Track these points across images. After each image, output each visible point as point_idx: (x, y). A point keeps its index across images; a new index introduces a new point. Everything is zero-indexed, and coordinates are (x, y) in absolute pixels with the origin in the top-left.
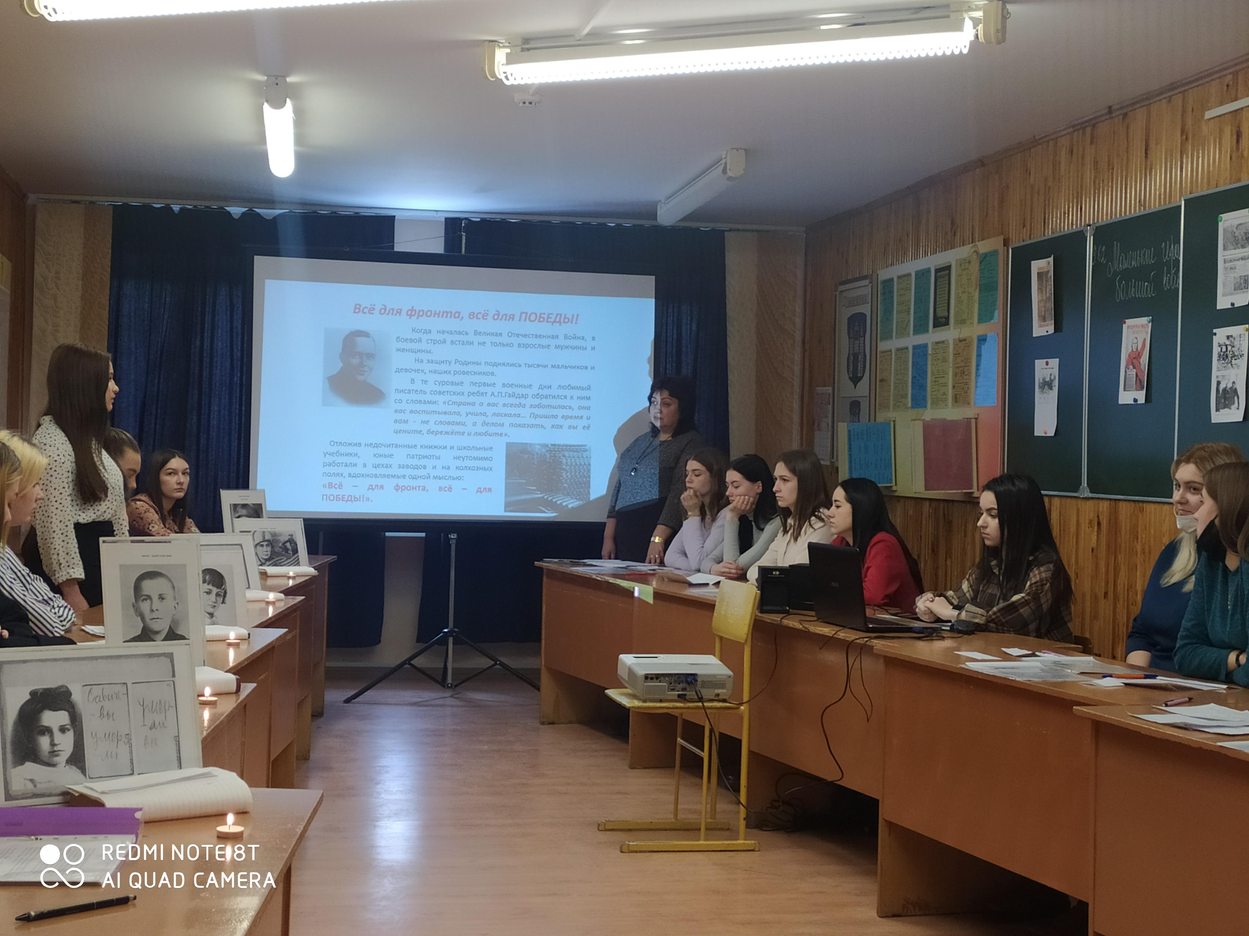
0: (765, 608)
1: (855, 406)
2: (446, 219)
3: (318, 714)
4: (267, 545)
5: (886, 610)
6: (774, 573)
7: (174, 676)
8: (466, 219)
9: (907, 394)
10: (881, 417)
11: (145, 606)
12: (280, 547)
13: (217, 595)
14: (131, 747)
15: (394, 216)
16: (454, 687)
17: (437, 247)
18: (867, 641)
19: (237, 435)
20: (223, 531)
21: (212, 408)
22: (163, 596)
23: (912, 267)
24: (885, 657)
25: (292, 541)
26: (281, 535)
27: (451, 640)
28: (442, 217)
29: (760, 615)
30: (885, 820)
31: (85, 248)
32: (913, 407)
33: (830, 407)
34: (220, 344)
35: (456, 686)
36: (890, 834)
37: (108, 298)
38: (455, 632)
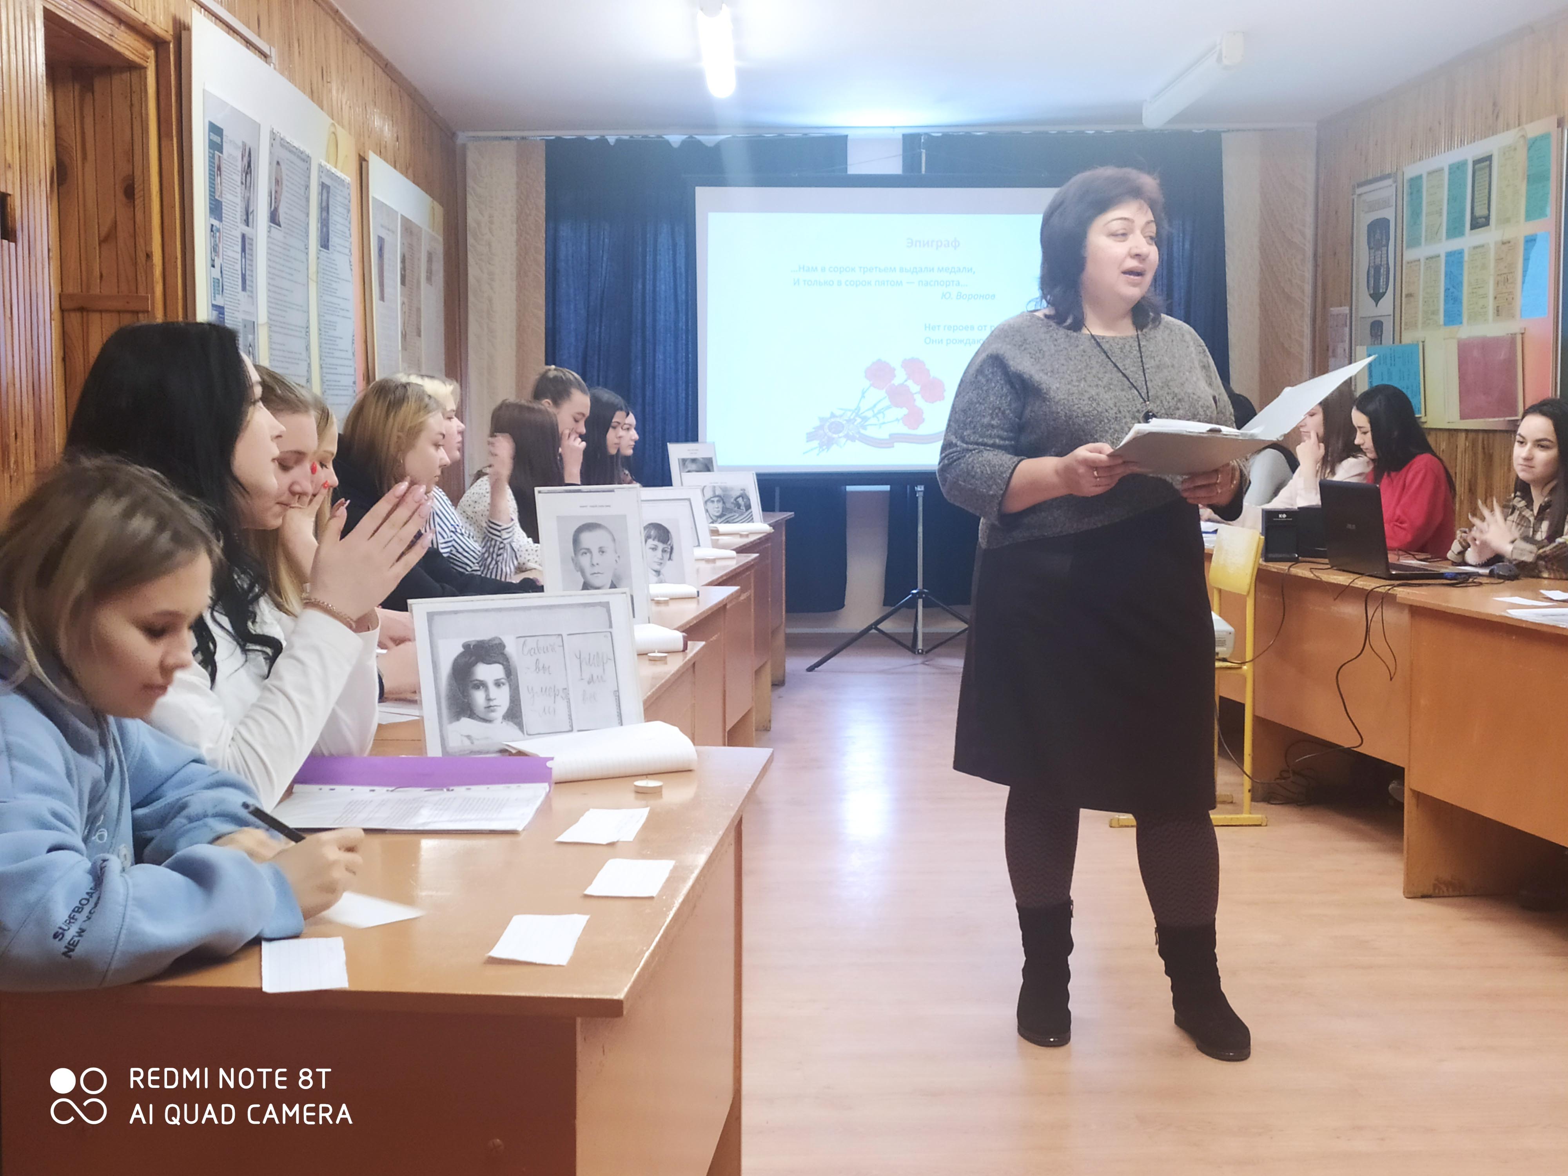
0: (1270, 555)
1: (1376, 328)
2: (903, 135)
3: (778, 683)
4: (718, 501)
5: (1413, 555)
6: (1280, 516)
7: (611, 626)
8: (926, 134)
9: (1438, 310)
10: (1408, 337)
11: (585, 561)
12: (732, 503)
13: (664, 551)
14: (569, 702)
15: (847, 136)
16: (926, 652)
17: (894, 167)
18: (1389, 590)
19: (684, 385)
20: (671, 485)
21: (657, 358)
22: (604, 549)
23: (1445, 160)
24: (1411, 606)
25: (744, 496)
26: (732, 489)
27: (920, 601)
28: (898, 134)
29: (1264, 563)
30: (1411, 789)
31: (518, 188)
32: (1445, 324)
33: (1347, 330)
34: (663, 287)
35: (927, 652)
36: (1417, 806)
37: (544, 241)
38: (924, 593)
